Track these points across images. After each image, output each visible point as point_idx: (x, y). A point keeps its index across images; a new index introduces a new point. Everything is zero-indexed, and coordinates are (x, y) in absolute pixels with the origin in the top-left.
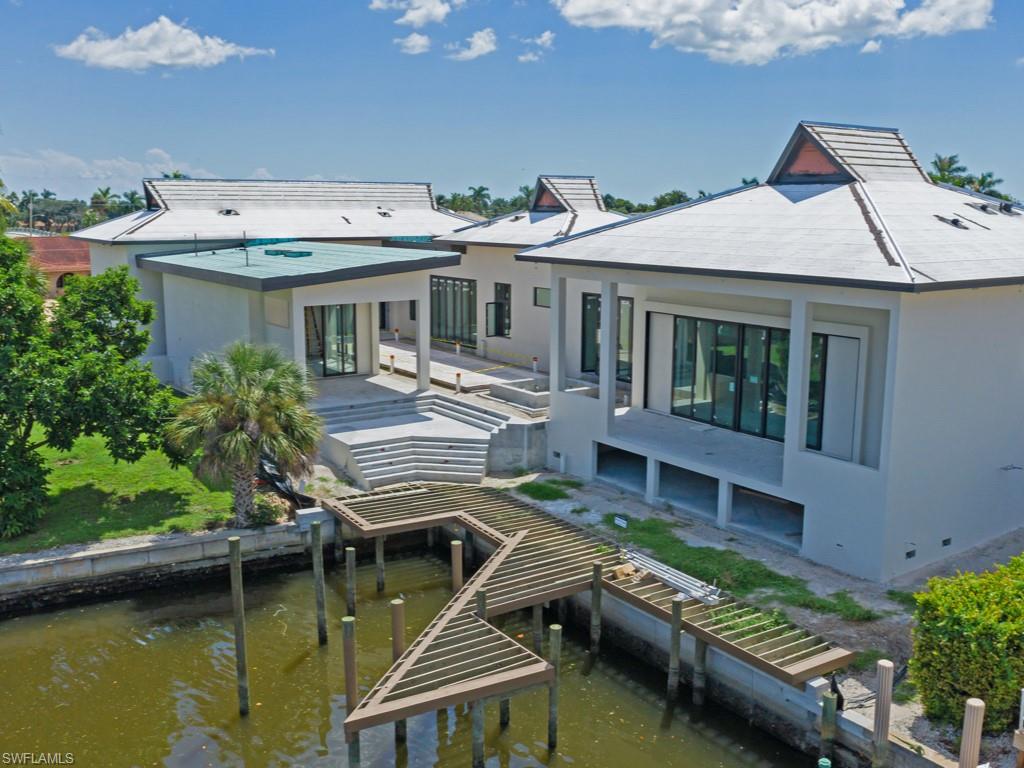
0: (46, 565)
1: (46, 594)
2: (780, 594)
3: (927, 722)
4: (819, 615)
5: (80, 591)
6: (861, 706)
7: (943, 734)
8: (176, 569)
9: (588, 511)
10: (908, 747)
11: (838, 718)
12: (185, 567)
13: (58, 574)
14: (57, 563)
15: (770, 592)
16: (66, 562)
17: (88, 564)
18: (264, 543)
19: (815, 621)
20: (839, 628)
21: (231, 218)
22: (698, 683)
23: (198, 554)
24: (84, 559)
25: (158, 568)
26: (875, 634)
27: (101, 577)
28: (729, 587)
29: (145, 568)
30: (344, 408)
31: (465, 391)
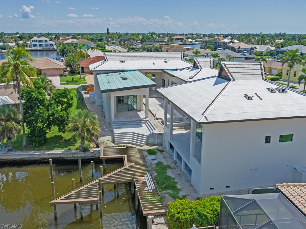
0: (40, 154)
1: (39, 160)
5: (46, 160)
9: (156, 160)
12: (68, 158)
13: (42, 156)
14: (42, 154)
15: (170, 191)
17: (48, 155)
18: (86, 155)
21: (122, 63)
23: (71, 156)
25: (62, 158)
28: (161, 188)
29: (60, 157)
30: (122, 122)
31: (157, 119)
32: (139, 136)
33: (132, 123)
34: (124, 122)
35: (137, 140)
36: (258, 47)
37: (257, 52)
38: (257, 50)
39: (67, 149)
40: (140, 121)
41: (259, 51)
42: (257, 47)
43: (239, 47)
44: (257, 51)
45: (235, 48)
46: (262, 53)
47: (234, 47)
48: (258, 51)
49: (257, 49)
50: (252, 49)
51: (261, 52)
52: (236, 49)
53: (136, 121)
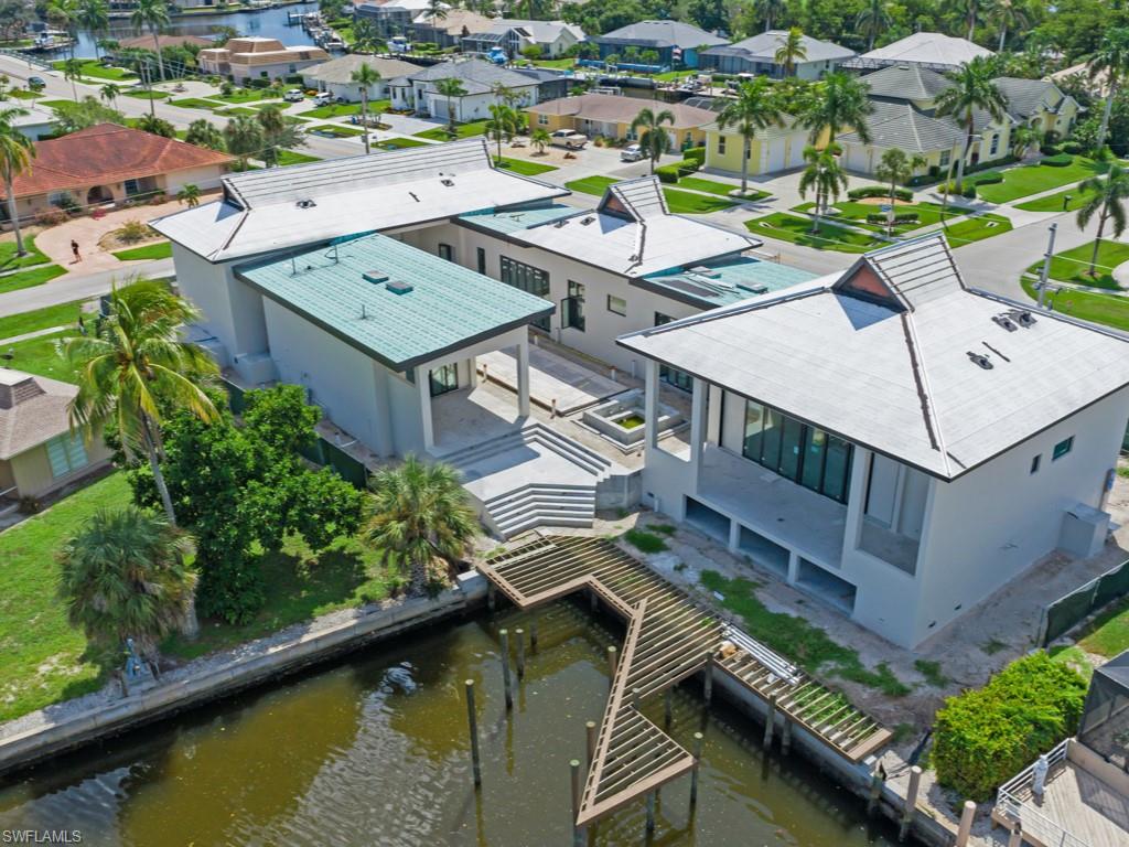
2: (841, 667)
3: (938, 788)
4: (869, 690)
6: (897, 776)
7: (948, 798)
8: (375, 636)
9: (686, 567)
10: (926, 813)
11: (883, 786)
12: (382, 633)
13: (293, 654)
14: (293, 647)
15: (832, 664)
16: (298, 645)
17: (312, 644)
18: (436, 605)
19: (865, 696)
20: (882, 703)
21: (310, 210)
22: (785, 742)
24: (310, 642)
25: (362, 637)
26: (906, 708)
27: (323, 650)
28: (803, 662)
29: (353, 639)
30: (466, 450)
31: (560, 414)
32: (564, 494)
33: (498, 446)
34: (472, 448)
35: (562, 508)
36: (529, 26)
37: (531, 47)
38: (528, 38)
39: (358, 600)
40: (513, 434)
41: (538, 43)
42: (525, 29)
43: (465, 32)
44: (528, 43)
45: (450, 33)
46: (548, 51)
47: (445, 30)
48: (534, 42)
49: (529, 35)
50: (510, 35)
51: (542, 46)
52: (452, 37)
53: (506, 436)
